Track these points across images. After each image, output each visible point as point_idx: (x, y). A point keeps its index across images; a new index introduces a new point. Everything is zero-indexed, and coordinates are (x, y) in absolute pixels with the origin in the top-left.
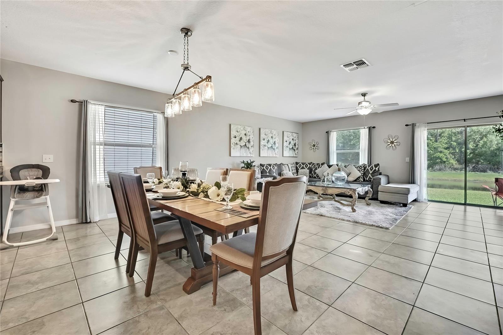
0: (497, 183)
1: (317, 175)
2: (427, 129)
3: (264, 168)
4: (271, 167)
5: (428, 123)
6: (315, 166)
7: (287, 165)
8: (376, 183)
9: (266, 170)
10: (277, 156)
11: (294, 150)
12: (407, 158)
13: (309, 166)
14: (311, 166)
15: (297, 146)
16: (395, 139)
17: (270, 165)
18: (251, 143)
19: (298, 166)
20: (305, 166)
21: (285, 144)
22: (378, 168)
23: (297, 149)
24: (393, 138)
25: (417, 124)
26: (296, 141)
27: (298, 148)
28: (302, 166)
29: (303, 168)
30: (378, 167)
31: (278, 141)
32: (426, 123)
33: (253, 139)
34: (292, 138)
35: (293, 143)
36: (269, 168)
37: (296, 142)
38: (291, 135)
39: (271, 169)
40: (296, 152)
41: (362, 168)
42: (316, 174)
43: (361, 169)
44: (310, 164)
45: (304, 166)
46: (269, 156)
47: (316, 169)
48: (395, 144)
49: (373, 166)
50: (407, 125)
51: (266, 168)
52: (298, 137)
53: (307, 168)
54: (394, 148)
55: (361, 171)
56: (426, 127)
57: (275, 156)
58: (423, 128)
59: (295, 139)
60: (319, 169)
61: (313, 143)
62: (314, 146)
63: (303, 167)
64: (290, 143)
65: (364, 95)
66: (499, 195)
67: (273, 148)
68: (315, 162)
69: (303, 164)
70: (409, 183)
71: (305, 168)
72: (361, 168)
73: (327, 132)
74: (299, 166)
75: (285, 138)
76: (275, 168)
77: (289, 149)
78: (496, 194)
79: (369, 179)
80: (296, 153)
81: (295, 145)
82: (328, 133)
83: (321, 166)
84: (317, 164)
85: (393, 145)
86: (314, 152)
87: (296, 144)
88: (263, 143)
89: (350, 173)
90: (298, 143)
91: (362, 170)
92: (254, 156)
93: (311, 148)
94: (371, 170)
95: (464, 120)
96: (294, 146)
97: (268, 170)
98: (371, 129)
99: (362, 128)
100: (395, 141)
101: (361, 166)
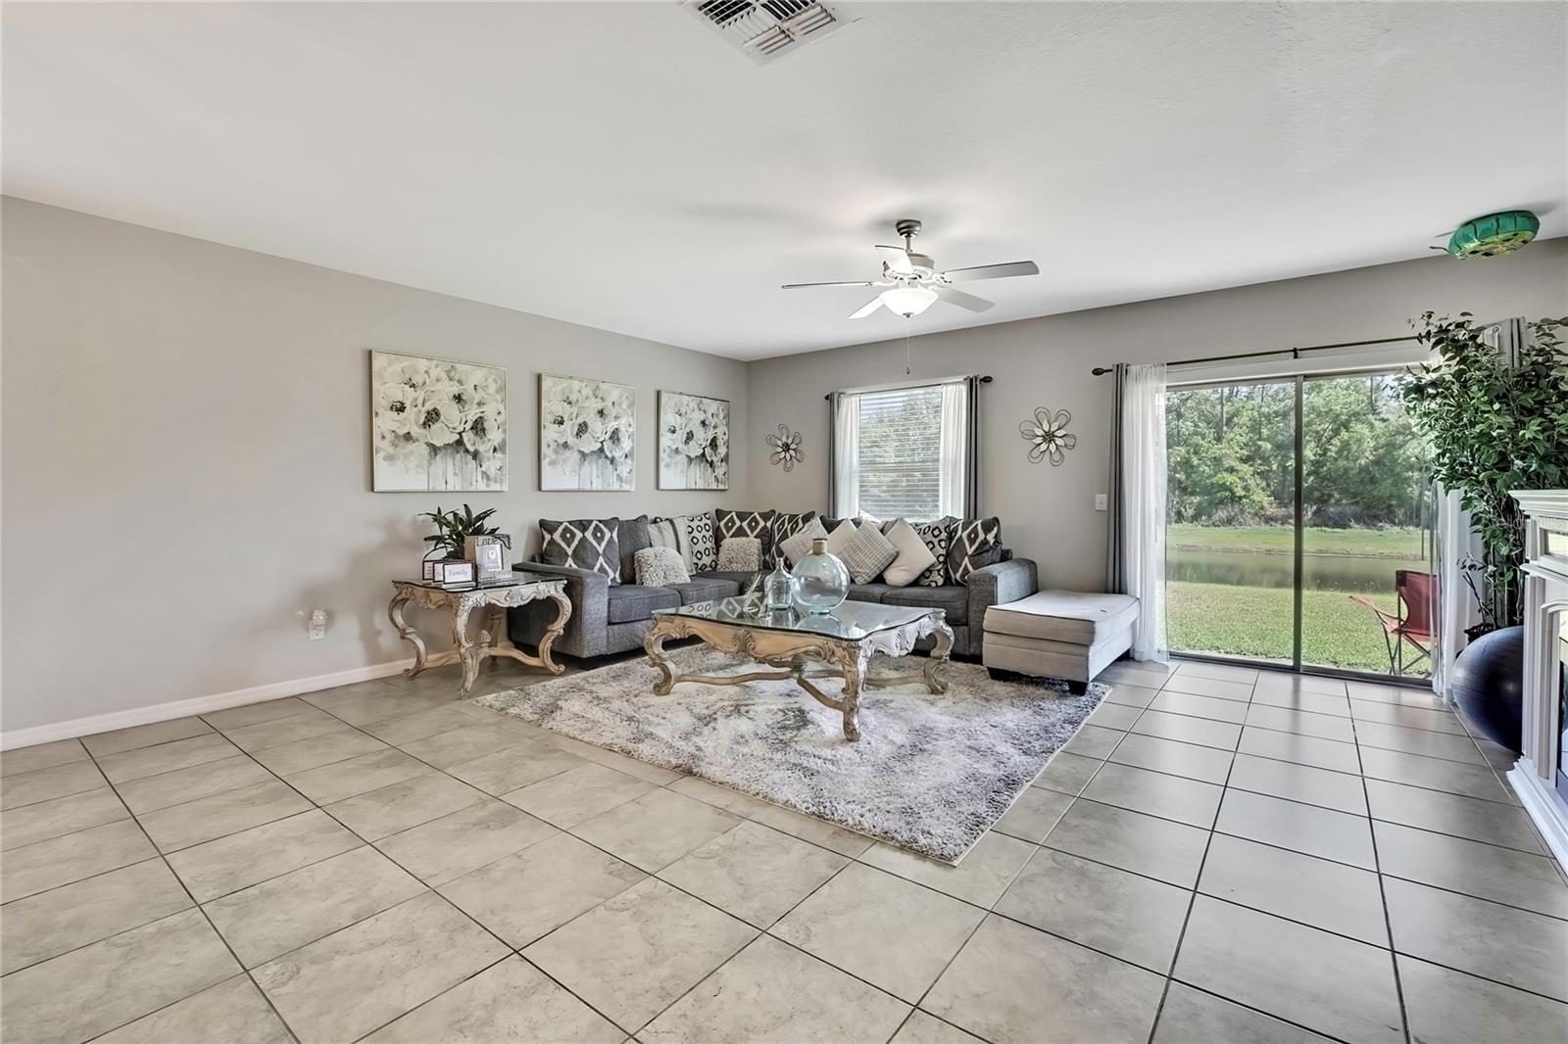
0: (1403, 588)
2: (1164, 385)
3: (557, 536)
4: (589, 534)
5: (1168, 364)
6: (783, 523)
7: (671, 522)
8: (978, 598)
9: (563, 545)
10: (626, 487)
11: (712, 464)
12: (1098, 496)
13: (762, 524)
14: (769, 524)
15: (722, 450)
16: (1057, 423)
17: (583, 525)
18: (489, 436)
19: (722, 524)
20: (749, 524)
21: (667, 440)
22: (996, 536)
23: (725, 459)
24: (1053, 418)
25: (1133, 369)
26: (720, 431)
27: (727, 455)
28: (738, 523)
29: (740, 533)
30: (996, 529)
31: (631, 430)
32: (1163, 365)
33: (501, 419)
34: (699, 416)
35: (702, 437)
36: (579, 535)
37: (720, 436)
38: (693, 405)
39: (583, 540)
40: (720, 471)
41: (941, 532)
43: (936, 537)
44: (766, 516)
45: (745, 524)
46: (588, 487)
47: (784, 537)
48: (1059, 442)
49: (979, 528)
50: (1097, 372)
51: (563, 536)
52: (727, 416)
53: (756, 532)
54: (1057, 457)
55: (936, 544)
56: (1162, 380)
57: (616, 486)
58: (1151, 385)
59: (711, 421)
60: (795, 535)
61: (784, 439)
62: (786, 447)
63: (741, 528)
64: (690, 436)
65: (906, 228)
66: (1410, 635)
67: (609, 455)
68: (786, 510)
69: (742, 516)
70: (1107, 592)
71: (749, 532)
72: (936, 532)
73: (827, 398)
74: (726, 524)
75: (669, 418)
76: (607, 538)
77: (686, 460)
78: (1399, 631)
79: (963, 576)
80: (720, 477)
81: (713, 444)
82: (832, 402)
83: (801, 525)
84: (792, 517)
85: (1053, 447)
86: (787, 470)
87: (720, 442)
88: (550, 433)
89: (898, 554)
90: (726, 438)
91: (940, 541)
92: (505, 488)
93: (776, 458)
94: (972, 542)
95: (1295, 350)
96: (708, 451)
97: (573, 546)
98: (977, 385)
99: (945, 384)
100: (1060, 433)
101: (937, 527)
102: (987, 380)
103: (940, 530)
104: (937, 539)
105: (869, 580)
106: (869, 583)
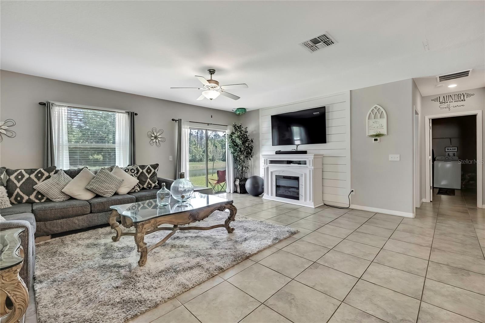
0: (218, 174)
1: (39, 193)
2: (189, 127)
5: (190, 122)
6: (21, 175)
12: (170, 156)
16: (159, 133)
24: (157, 132)
25: (182, 121)
32: (188, 122)
41: (135, 171)
42: (35, 193)
43: (133, 173)
48: (159, 139)
49: (151, 167)
50: (173, 120)
54: (158, 144)
55: (134, 175)
56: (188, 126)
58: (186, 126)
68: (19, 166)
72: (133, 171)
78: (218, 183)
79: (148, 186)
82: (47, 107)
89: (123, 181)
91: (135, 174)
94: (149, 173)
98: (132, 116)
99: (118, 112)
100: (159, 136)
101: (133, 169)
102: (136, 114)
103: (134, 170)
104: (134, 174)
105: (113, 194)
106: (113, 196)
